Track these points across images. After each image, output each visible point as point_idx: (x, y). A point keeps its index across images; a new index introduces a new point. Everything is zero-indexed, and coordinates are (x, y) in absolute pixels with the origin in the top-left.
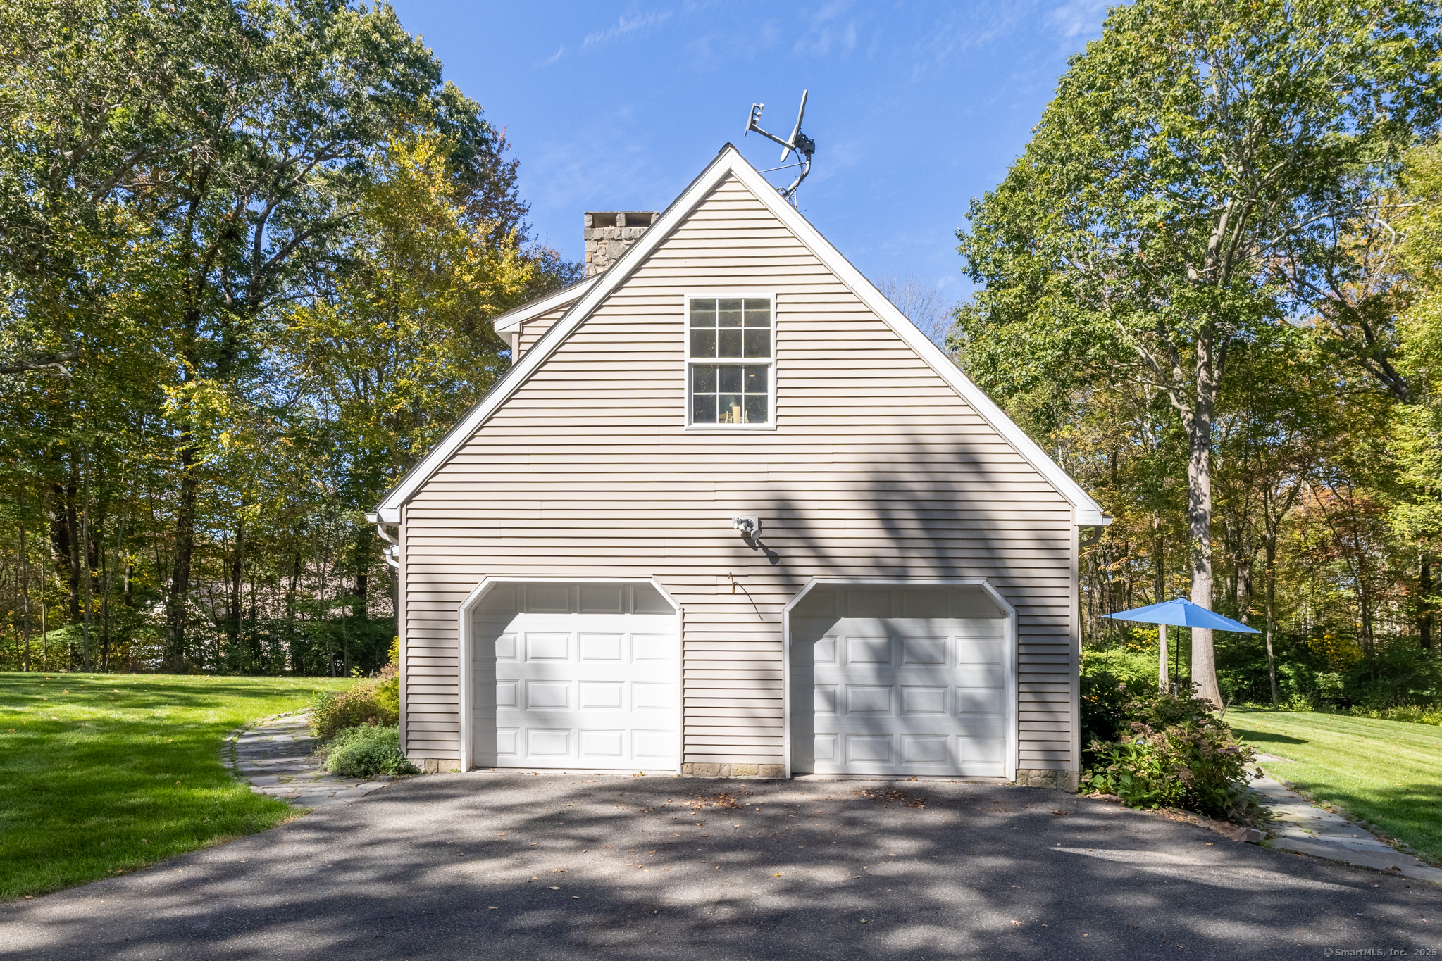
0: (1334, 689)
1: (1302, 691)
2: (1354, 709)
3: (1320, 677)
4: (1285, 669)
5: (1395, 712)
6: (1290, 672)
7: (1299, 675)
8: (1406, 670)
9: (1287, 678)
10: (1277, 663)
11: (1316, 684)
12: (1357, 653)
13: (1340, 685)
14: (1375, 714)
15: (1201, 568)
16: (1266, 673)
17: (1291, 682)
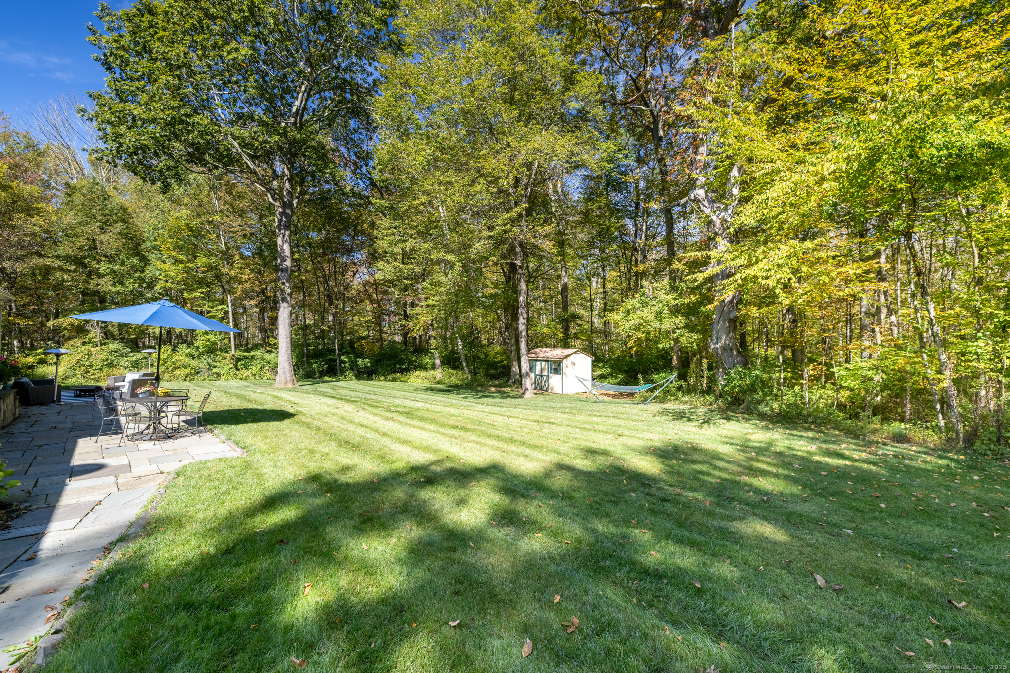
0: (366, 367)
1: (352, 369)
2: (374, 377)
3: (360, 362)
4: (344, 358)
5: (390, 377)
6: (346, 360)
7: (350, 361)
8: (396, 356)
9: (345, 363)
10: (340, 355)
11: (357, 365)
12: (376, 349)
13: (369, 365)
14: (382, 378)
15: (284, 300)
16: (335, 361)
17: (347, 365)
